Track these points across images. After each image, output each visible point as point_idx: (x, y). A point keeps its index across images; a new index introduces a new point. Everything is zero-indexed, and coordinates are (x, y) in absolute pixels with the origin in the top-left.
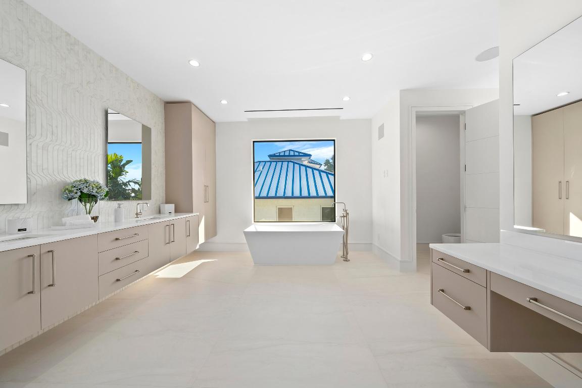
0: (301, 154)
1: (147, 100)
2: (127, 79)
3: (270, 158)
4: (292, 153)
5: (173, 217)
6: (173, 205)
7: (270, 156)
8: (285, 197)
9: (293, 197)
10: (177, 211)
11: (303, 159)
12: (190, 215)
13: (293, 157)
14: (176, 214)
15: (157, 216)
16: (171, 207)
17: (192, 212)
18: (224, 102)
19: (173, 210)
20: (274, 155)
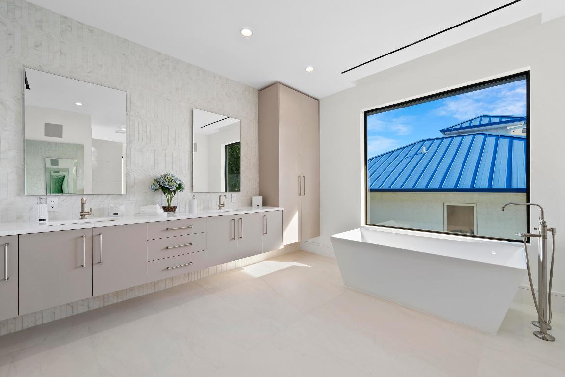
0: (504, 120)
1: (237, 92)
2: (214, 77)
3: (445, 134)
4: (486, 121)
5: (261, 209)
6: (261, 198)
7: (443, 131)
8: (456, 190)
9: (472, 190)
10: (265, 204)
11: (510, 126)
12: (277, 209)
13: (487, 127)
14: (265, 207)
15: (249, 207)
16: (259, 200)
17: (278, 206)
18: (310, 69)
19: (261, 203)
20: (451, 129)
